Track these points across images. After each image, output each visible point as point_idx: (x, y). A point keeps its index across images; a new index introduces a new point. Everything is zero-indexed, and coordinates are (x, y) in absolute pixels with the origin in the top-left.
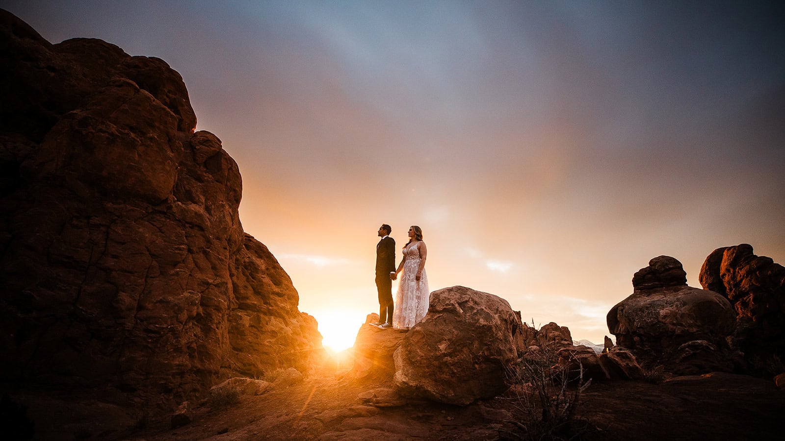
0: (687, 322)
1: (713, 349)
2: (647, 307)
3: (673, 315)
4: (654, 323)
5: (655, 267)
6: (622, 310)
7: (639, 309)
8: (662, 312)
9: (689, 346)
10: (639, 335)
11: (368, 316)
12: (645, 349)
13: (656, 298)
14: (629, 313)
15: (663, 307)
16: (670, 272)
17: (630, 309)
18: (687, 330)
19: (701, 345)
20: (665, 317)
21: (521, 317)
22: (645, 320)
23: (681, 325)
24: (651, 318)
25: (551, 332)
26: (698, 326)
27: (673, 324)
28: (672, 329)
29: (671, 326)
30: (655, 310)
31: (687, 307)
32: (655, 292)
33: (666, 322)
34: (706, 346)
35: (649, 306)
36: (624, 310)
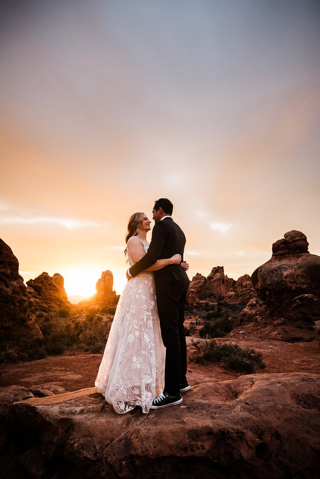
0: (300, 281)
1: (316, 300)
2: (276, 269)
3: (291, 275)
4: (279, 281)
5: (287, 239)
6: (260, 271)
7: (271, 271)
8: (285, 273)
9: (299, 299)
10: (269, 290)
11: (103, 272)
12: (272, 301)
13: (284, 262)
14: (264, 274)
15: (286, 269)
16: (296, 243)
17: (265, 270)
18: (300, 287)
19: (307, 297)
20: (286, 277)
21: (224, 270)
22: (273, 280)
23: (296, 283)
24: (277, 278)
25: (245, 282)
26: (308, 284)
27: (291, 283)
28: (290, 286)
29: (289, 284)
30: (281, 272)
31: (301, 269)
32: (285, 258)
33: (287, 281)
34: (311, 298)
35: (278, 268)
36: (262, 272)
